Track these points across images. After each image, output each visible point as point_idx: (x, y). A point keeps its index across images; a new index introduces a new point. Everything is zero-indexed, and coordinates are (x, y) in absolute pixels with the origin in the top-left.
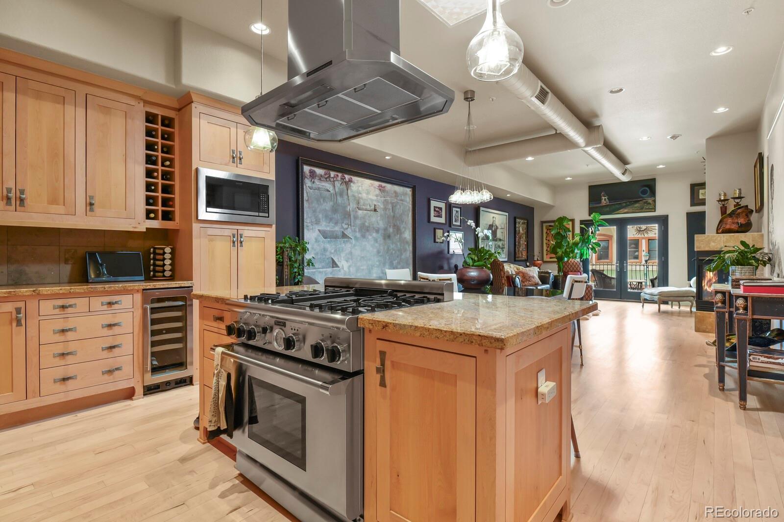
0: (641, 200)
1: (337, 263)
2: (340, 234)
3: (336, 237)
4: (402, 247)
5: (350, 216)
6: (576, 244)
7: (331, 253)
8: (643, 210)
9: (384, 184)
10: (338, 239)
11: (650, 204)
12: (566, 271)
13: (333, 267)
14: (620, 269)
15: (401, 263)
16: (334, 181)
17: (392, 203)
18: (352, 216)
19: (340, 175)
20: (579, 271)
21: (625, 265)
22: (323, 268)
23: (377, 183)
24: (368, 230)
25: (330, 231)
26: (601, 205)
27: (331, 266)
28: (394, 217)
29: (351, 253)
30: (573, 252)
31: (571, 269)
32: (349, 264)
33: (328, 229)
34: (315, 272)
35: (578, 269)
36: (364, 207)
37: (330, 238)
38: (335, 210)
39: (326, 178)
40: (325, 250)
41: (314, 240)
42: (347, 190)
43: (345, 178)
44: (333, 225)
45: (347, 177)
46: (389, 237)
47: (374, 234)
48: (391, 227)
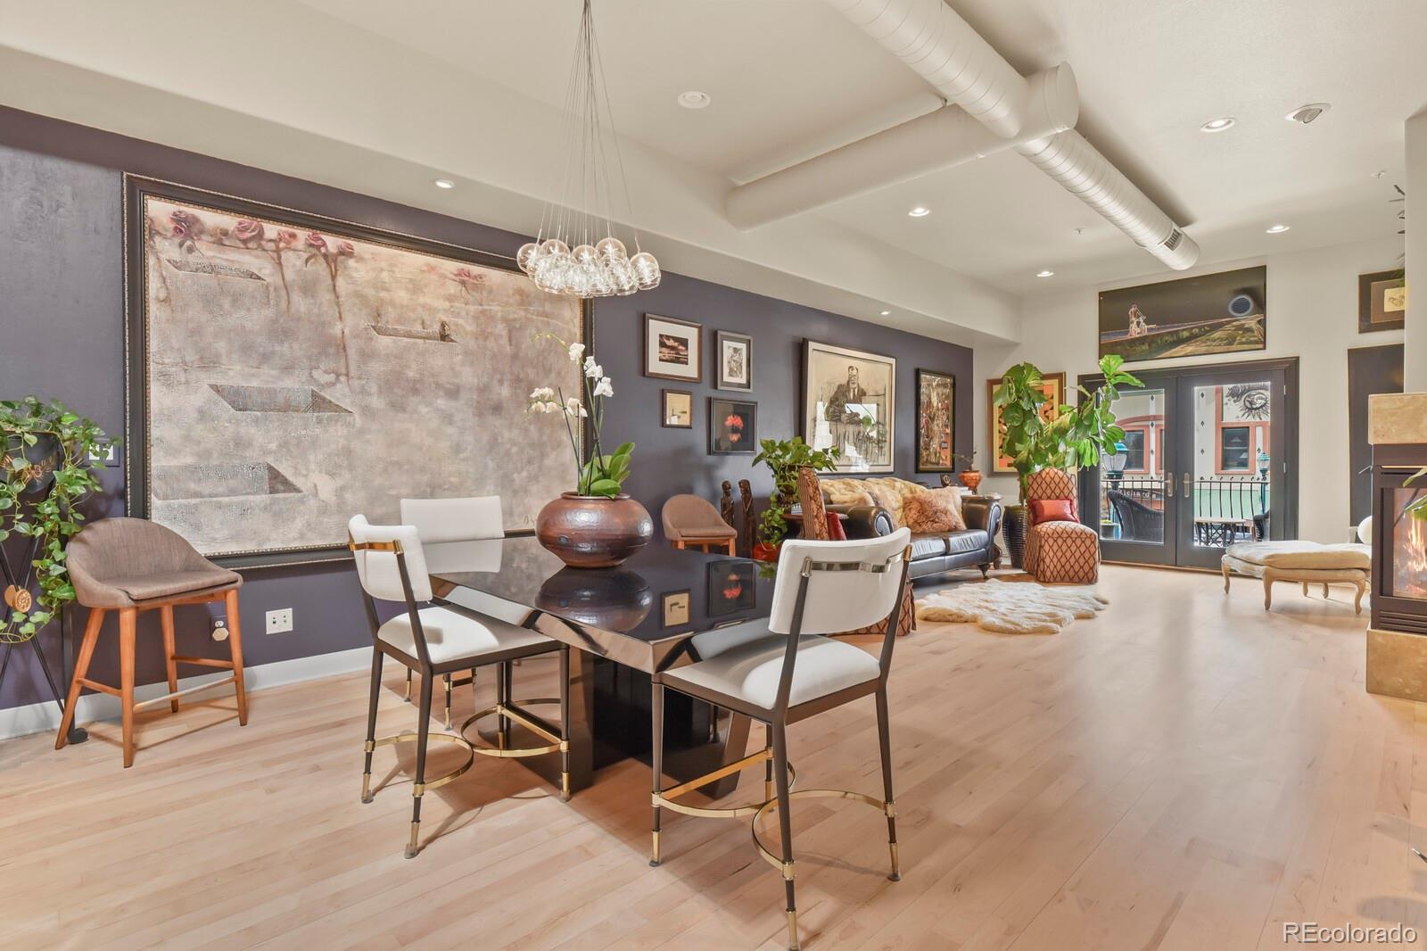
0: (1228, 323)
1: (291, 479)
2: (303, 398)
3: (287, 408)
5: (344, 348)
6: (1061, 432)
7: (266, 452)
8: (1234, 347)
9: (476, 269)
10: (295, 414)
11: (1250, 330)
12: (1036, 497)
13: (273, 491)
14: (1175, 493)
16: (278, 251)
17: (505, 320)
18: (352, 352)
19: (303, 234)
20: (1067, 498)
21: (1187, 482)
22: (232, 492)
23: (450, 266)
24: (415, 391)
25: (260, 391)
26: (1128, 337)
27: (266, 487)
28: (515, 357)
29: (348, 452)
30: (1054, 449)
31: (1049, 492)
32: (340, 482)
33: (255, 383)
34: (196, 506)
35: (1066, 491)
36: (399, 327)
37: (264, 410)
38: (281, 331)
39: (245, 241)
40: (240, 443)
41: (196, 415)
42: (334, 278)
43: (324, 244)
44: (274, 372)
45: (332, 242)
46: (497, 409)
47: (441, 403)
48: (506, 384)
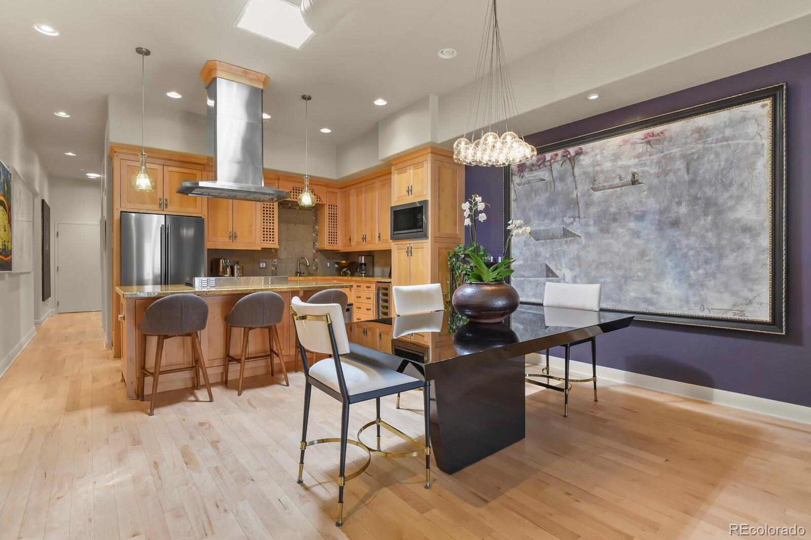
1: (554, 271)
2: (559, 232)
3: (553, 238)
4: (724, 242)
5: (578, 203)
7: (546, 258)
9: (657, 129)
10: (556, 240)
13: (547, 276)
15: (718, 275)
16: (551, 165)
17: (683, 156)
18: (581, 205)
19: (560, 152)
22: (534, 276)
23: (639, 135)
24: (615, 220)
25: (544, 231)
27: (545, 274)
28: (692, 182)
29: (578, 258)
32: (574, 273)
33: (542, 228)
34: (523, 281)
36: (605, 184)
37: (545, 239)
38: (551, 202)
39: (539, 166)
40: (537, 255)
41: (523, 244)
42: (573, 168)
43: (569, 153)
44: (549, 222)
45: (572, 150)
46: (675, 224)
47: (632, 225)
48: (684, 204)
